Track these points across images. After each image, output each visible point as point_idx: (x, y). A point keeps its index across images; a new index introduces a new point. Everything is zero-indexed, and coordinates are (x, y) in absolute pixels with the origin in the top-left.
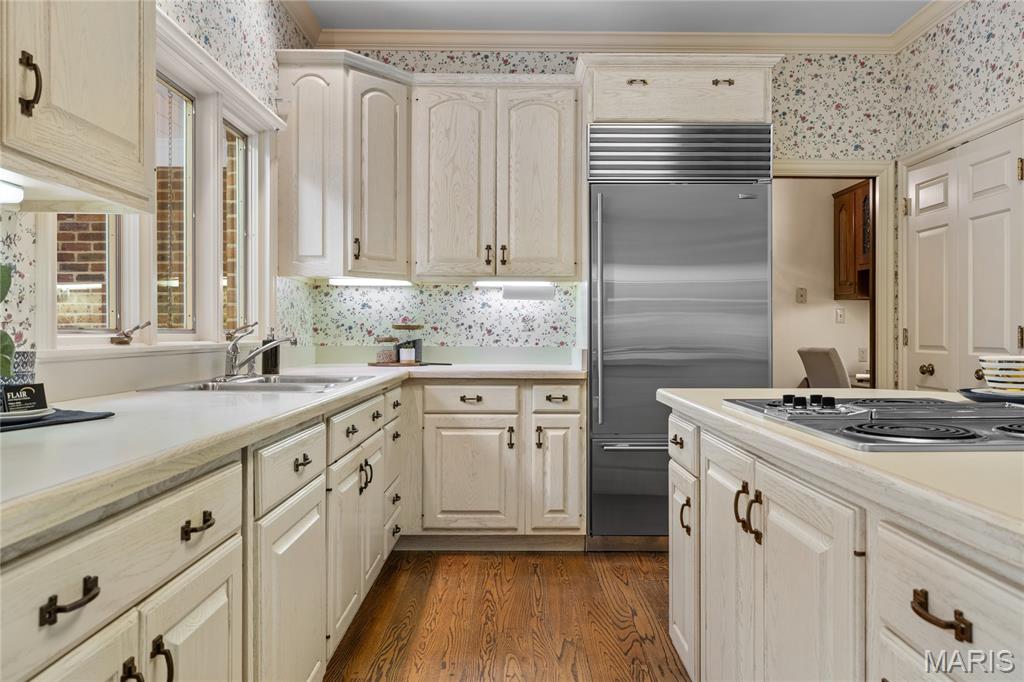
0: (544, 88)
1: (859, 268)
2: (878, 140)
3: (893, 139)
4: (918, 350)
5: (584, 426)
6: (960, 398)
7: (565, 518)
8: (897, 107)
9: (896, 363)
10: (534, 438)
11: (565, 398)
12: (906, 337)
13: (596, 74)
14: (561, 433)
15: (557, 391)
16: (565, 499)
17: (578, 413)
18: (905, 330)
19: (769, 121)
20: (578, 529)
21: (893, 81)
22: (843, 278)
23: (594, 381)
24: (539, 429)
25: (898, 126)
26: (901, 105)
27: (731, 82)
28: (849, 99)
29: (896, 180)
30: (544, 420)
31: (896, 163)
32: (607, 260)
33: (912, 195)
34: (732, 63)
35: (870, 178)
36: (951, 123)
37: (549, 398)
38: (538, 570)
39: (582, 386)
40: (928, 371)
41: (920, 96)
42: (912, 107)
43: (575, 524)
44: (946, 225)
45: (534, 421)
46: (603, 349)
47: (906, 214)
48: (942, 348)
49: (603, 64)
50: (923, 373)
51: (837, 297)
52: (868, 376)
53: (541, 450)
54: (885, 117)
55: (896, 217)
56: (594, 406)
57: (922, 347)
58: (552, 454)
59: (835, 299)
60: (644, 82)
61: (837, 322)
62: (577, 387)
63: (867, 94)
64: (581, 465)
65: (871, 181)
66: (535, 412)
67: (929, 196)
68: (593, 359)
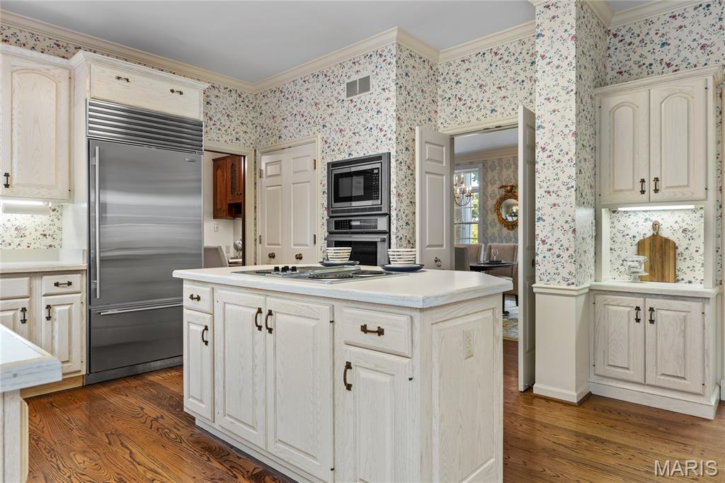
0: (44, 64)
1: (229, 202)
2: (247, 137)
3: (253, 138)
4: (266, 246)
5: (84, 301)
6: (320, 265)
7: (70, 366)
8: (256, 122)
9: (256, 253)
10: (44, 313)
11: (70, 284)
12: (260, 240)
13: (92, 66)
14: (67, 307)
15: (62, 279)
16: (70, 353)
17: (80, 293)
18: (260, 236)
19: (202, 120)
20: (80, 371)
21: (253, 108)
22: (219, 207)
23: (92, 271)
24: (48, 307)
25: (256, 132)
26: (257, 121)
27: (181, 93)
28: (234, 113)
29: (255, 159)
30: (51, 300)
31: (255, 150)
32: (103, 187)
33: (263, 167)
34: (181, 82)
35: (242, 156)
36: (283, 137)
37: (57, 284)
38: (54, 404)
39: (82, 274)
40: (272, 256)
41: (267, 121)
42: (263, 124)
43: (79, 369)
44: (280, 185)
45: (45, 301)
46: (100, 249)
47: (261, 177)
48: (279, 245)
49: (98, 61)
50: (270, 257)
51: (215, 217)
52: (241, 260)
53: (50, 321)
54: (250, 126)
55: (255, 178)
56: (93, 286)
57: (268, 244)
58: (59, 324)
59: (214, 218)
60: (128, 80)
61: (215, 231)
62: (79, 275)
63: (242, 112)
64: (82, 328)
65: (243, 158)
66: (44, 295)
67: (271, 170)
68: (92, 256)
